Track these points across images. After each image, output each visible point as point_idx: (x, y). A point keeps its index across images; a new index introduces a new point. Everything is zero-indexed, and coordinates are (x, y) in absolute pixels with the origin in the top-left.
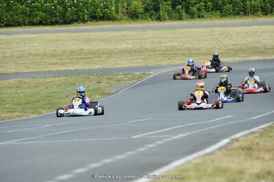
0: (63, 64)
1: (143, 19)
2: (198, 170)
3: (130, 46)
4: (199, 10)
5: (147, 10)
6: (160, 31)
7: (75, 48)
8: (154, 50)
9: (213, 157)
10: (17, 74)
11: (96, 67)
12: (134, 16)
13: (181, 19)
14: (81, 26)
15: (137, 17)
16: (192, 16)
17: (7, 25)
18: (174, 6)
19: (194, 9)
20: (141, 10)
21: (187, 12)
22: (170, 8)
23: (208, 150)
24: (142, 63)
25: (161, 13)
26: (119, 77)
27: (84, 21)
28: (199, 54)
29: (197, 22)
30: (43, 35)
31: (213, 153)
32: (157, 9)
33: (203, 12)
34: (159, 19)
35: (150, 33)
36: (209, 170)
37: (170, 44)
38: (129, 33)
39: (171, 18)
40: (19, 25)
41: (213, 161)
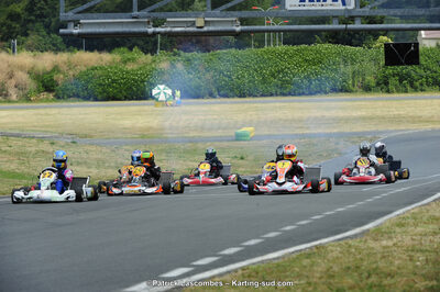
0: (308, 128)
1: (375, 91)
2: (415, 219)
3: (363, 113)
4: (421, 84)
5: (378, 84)
6: (389, 102)
7: (318, 114)
8: (383, 118)
9: (428, 207)
10: (269, 136)
11: (335, 131)
12: (367, 89)
13: (406, 92)
14: (324, 97)
15: (370, 90)
16: (415, 89)
17: (262, 96)
18: (401, 81)
19: (417, 84)
20: (373, 84)
21: (412, 86)
22: (398, 83)
23: (425, 202)
24: (373, 128)
25: (390, 87)
26: (355, 139)
27: (326, 93)
28: (420, 121)
29: (420, 94)
30: (291, 104)
31: (428, 204)
32: (386, 83)
33: (425, 87)
34: (388, 91)
35: (380, 103)
36: (425, 219)
37: (396, 113)
38: (363, 103)
39: (398, 91)
40: (272, 95)
41: (428, 211)
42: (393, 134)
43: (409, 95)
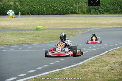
0: (62, 26)
2: (97, 61)
3: (82, 22)
4: (103, 12)
5: (87, 11)
6: (91, 18)
7: (66, 22)
8: (89, 23)
10: (48, 29)
11: (72, 28)
12: (84, 13)
13: (97, 14)
14: (68, 15)
15: (85, 13)
16: (100, 13)
17: (46, 14)
18: (95, 10)
19: (101, 11)
20: (86, 11)
22: (94, 11)
24: (85, 27)
25: (92, 12)
26: (78, 31)
27: (69, 14)
28: (102, 25)
29: (102, 15)
30: (56, 18)
31: (102, 55)
32: (90, 11)
34: (91, 14)
35: (88, 18)
36: (100, 61)
37: (93, 22)
38: (82, 18)
39: (94, 14)
40: (50, 14)
41: (102, 58)
42: (92, 29)
43: (98, 15)
